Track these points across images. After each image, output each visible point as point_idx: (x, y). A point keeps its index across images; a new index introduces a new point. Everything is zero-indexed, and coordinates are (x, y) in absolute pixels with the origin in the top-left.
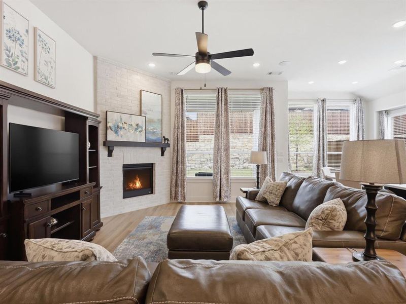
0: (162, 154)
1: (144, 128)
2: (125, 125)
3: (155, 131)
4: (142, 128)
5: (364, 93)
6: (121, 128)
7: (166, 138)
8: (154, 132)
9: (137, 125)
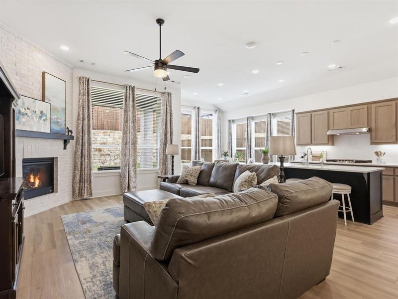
0: (65, 148)
1: (48, 117)
2: (27, 111)
3: (58, 120)
4: (46, 116)
5: (223, 107)
6: (23, 115)
7: (70, 129)
8: (58, 122)
9: (42, 112)
